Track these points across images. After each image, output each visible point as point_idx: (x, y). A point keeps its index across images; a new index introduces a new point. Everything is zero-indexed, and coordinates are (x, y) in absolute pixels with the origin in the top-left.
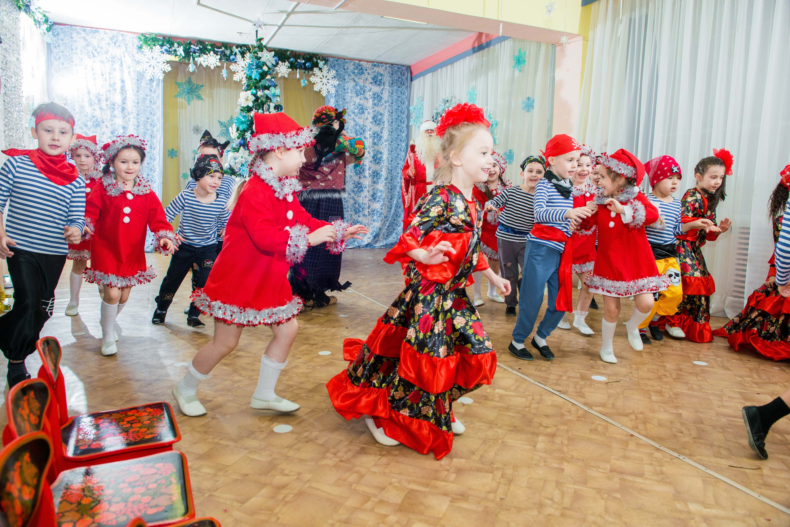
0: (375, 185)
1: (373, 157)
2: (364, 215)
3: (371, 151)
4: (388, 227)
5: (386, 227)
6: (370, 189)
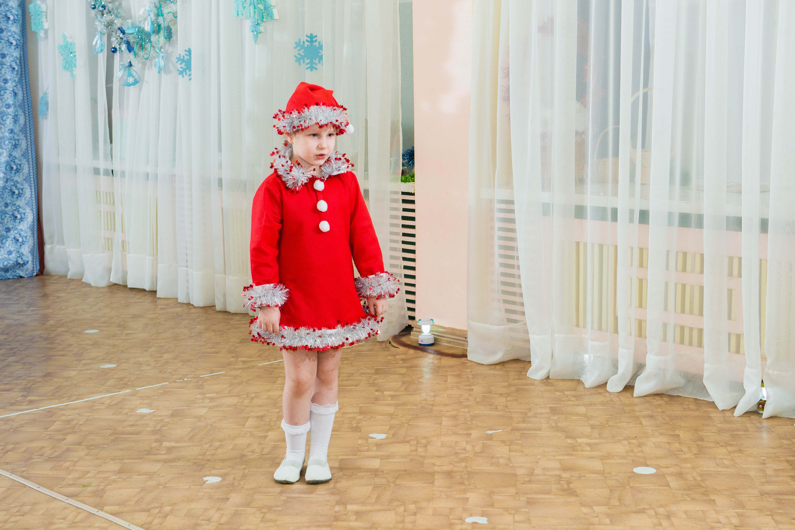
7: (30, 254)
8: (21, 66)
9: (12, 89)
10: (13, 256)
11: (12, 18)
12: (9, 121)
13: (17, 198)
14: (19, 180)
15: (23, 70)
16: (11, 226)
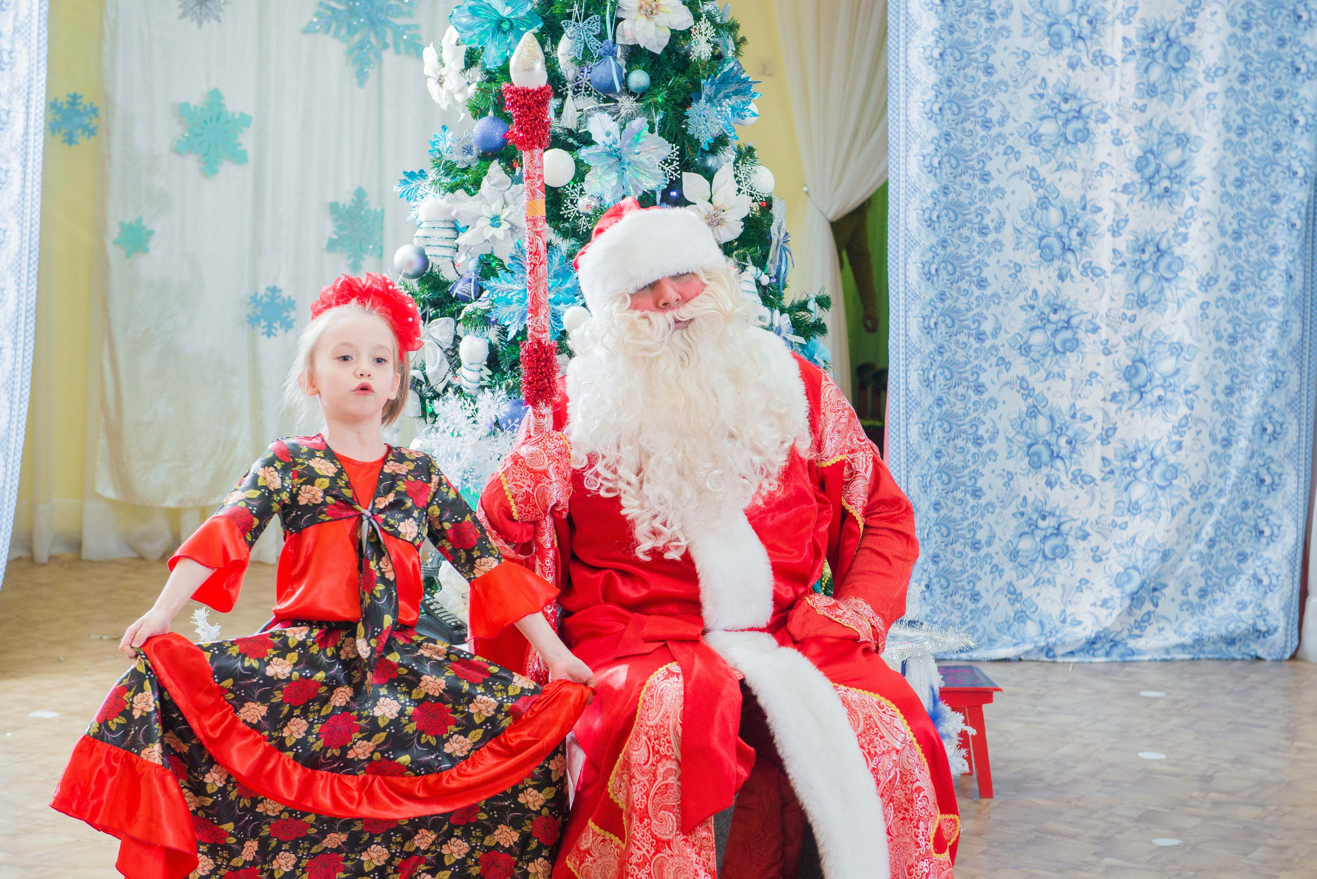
0: (1145, 317)
1: (1140, 165)
2: (1080, 478)
3: (1127, 129)
4: (1212, 543)
5: (1201, 546)
6: (1116, 339)
7: (1282, 613)
8: (1307, 220)
9: (1284, 267)
10: (1248, 615)
11: (1302, 121)
12: (1271, 334)
13: (1268, 492)
14: (1276, 457)
15: (1310, 228)
16: (1249, 551)
